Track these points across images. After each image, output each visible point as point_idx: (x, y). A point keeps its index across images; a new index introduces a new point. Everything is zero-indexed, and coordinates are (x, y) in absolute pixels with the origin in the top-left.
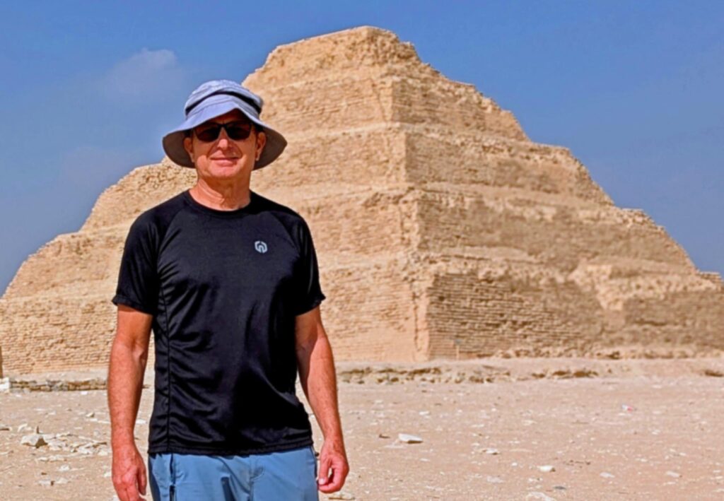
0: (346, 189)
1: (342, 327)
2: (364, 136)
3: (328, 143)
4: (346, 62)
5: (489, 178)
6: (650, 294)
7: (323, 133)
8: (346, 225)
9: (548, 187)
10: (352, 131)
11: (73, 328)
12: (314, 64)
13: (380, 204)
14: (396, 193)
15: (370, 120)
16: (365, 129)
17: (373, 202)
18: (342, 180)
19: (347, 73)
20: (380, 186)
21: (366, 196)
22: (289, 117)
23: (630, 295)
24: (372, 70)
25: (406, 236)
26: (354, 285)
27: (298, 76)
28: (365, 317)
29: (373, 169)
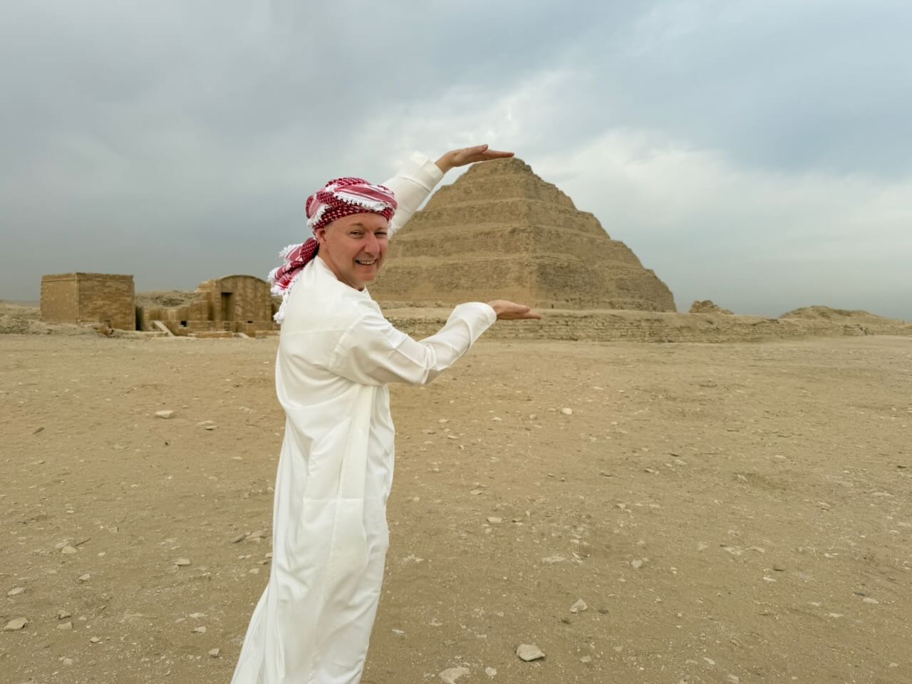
0: (501, 225)
1: (497, 284)
2: (510, 203)
3: (494, 205)
4: (503, 171)
5: (561, 224)
6: (625, 277)
7: (492, 201)
8: (501, 241)
9: (584, 229)
10: (504, 201)
12: (488, 172)
13: (516, 232)
14: (522, 228)
15: (512, 197)
16: (510, 200)
17: (513, 231)
18: (499, 221)
19: (503, 176)
20: (516, 225)
21: (510, 229)
22: (477, 193)
23: (617, 277)
24: (513, 175)
25: (527, 246)
26: (504, 267)
27: (482, 177)
28: (508, 281)
29: (513, 217)
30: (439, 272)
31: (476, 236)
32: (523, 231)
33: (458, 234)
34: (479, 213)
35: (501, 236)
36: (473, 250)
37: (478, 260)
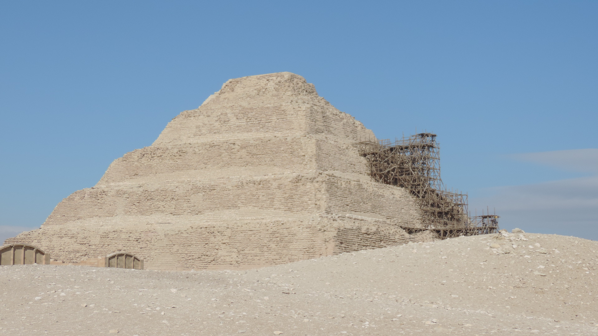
0: (278, 171)
1: (277, 257)
2: (289, 139)
3: (265, 141)
4: (275, 92)
7: (261, 135)
8: (279, 194)
10: (280, 135)
11: (94, 247)
12: (253, 92)
13: (302, 182)
14: (310, 176)
15: (291, 129)
16: (289, 135)
17: (298, 180)
18: (275, 165)
20: (300, 171)
21: (291, 177)
25: (318, 203)
26: (285, 231)
27: (243, 99)
28: (293, 252)
29: (295, 160)
30: (187, 237)
31: (241, 186)
32: (312, 180)
33: (213, 183)
34: (243, 152)
35: (279, 187)
36: (235, 206)
37: (246, 222)
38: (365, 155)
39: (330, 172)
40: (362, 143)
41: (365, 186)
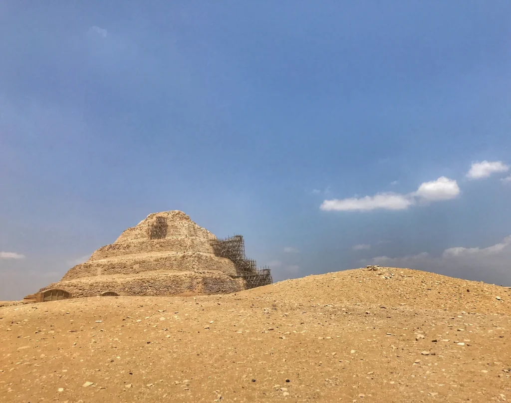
31: (157, 260)
33: (144, 259)
34: (158, 246)
36: (155, 269)
37: (160, 276)
38: (213, 245)
39: (198, 253)
40: (211, 240)
41: (213, 258)
